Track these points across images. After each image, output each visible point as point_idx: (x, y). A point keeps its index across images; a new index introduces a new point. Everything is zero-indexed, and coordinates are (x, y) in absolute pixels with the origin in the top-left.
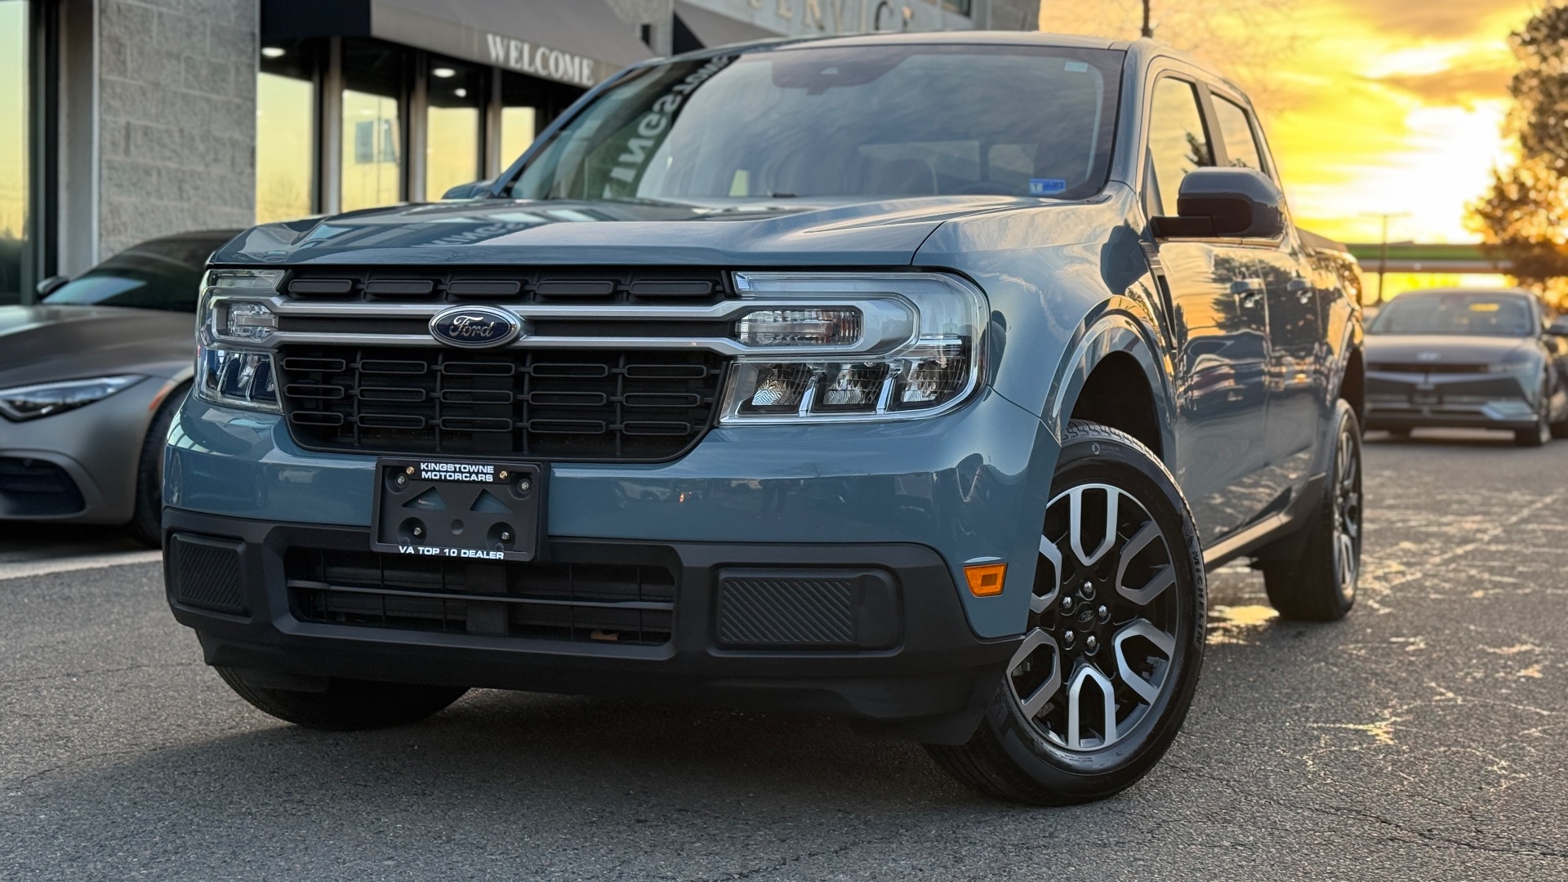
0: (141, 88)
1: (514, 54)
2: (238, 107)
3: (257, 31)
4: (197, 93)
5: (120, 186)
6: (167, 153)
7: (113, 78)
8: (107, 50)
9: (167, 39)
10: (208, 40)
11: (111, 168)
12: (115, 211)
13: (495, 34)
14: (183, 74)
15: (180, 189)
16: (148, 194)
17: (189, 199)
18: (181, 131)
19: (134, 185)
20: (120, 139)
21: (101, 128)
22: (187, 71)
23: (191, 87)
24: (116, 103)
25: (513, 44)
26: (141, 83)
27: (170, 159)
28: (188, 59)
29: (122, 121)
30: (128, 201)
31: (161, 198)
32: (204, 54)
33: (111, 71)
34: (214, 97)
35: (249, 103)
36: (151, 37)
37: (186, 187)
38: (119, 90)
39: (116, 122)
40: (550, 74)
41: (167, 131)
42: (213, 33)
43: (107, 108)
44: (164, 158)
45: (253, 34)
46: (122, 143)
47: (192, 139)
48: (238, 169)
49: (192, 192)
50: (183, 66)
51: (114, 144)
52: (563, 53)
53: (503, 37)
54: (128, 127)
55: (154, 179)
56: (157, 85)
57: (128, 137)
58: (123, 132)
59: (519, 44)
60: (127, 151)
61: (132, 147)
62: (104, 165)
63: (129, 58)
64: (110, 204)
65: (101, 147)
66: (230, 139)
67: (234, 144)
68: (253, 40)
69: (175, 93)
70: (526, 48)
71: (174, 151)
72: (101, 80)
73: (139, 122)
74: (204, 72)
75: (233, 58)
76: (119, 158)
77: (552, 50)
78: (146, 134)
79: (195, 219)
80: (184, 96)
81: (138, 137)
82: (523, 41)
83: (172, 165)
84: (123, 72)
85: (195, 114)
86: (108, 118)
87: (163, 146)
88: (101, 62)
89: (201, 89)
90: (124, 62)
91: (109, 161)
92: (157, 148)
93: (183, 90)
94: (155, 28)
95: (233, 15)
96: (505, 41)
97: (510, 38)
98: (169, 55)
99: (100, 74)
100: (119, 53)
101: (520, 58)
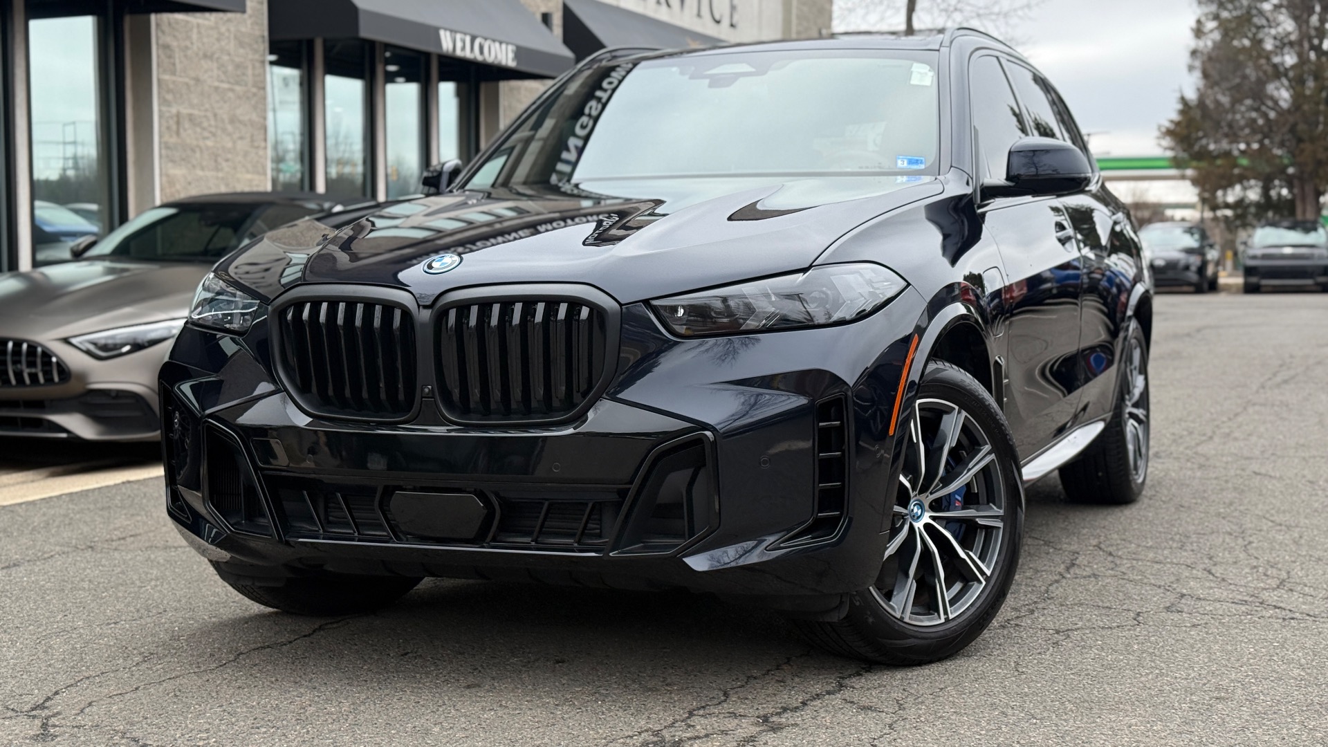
0: (187, 84)
1: (459, 45)
2: (255, 95)
3: (266, 34)
4: (225, 86)
5: (173, 161)
6: (206, 134)
7: (166, 77)
8: (162, 56)
9: (203, 44)
10: (233, 43)
11: (167, 148)
12: (171, 181)
13: (446, 29)
14: (216, 72)
15: (216, 161)
16: (194, 167)
17: (222, 170)
18: (215, 115)
19: (183, 160)
20: (172, 123)
21: (160, 117)
22: (219, 68)
23: (222, 81)
24: (169, 97)
25: (459, 36)
26: (186, 80)
27: (207, 138)
28: (218, 58)
29: (174, 110)
30: (178, 172)
31: (203, 169)
32: (229, 54)
33: (165, 71)
34: (238, 88)
35: (262, 92)
36: (192, 43)
37: (220, 160)
38: (171, 86)
39: (169, 112)
40: (485, 59)
41: (206, 116)
42: (236, 38)
43: (163, 102)
44: (205, 138)
45: (263, 37)
46: (174, 127)
47: (223, 121)
48: (256, 144)
49: (224, 164)
50: (215, 65)
51: (168, 128)
52: (494, 41)
53: (451, 31)
54: (178, 115)
55: (198, 155)
56: (197, 80)
57: (178, 123)
58: (175, 119)
59: (462, 36)
60: (178, 133)
61: (181, 131)
62: (163, 146)
63: (177, 61)
64: (168, 176)
65: (160, 132)
66: (250, 120)
67: (252, 123)
68: (264, 42)
69: (210, 87)
70: (468, 39)
71: (211, 132)
72: (159, 80)
73: (185, 111)
74: (230, 68)
75: (250, 56)
76: (173, 140)
77: (486, 39)
78: (191, 120)
79: (227, 185)
80: (217, 88)
81: (187, 125)
82: (465, 34)
83: (210, 143)
84: (174, 73)
85: (225, 102)
86: (164, 109)
87: (204, 129)
88: (158, 65)
89: (229, 82)
90: (174, 64)
91: (166, 143)
92: (198, 130)
93: (216, 84)
94: (195, 36)
95: (249, 22)
96: (453, 34)
97: (456, 32)
98: (205, 56)
99: (158, 74)
100: (170, 57)
101: (463, 48)
